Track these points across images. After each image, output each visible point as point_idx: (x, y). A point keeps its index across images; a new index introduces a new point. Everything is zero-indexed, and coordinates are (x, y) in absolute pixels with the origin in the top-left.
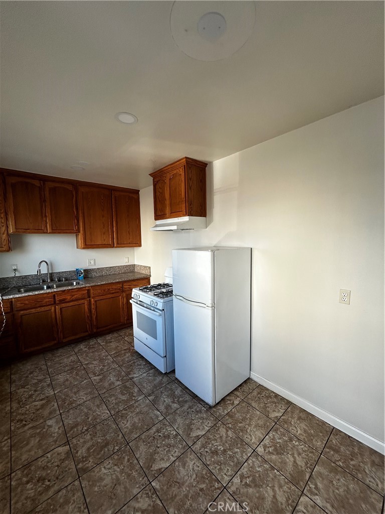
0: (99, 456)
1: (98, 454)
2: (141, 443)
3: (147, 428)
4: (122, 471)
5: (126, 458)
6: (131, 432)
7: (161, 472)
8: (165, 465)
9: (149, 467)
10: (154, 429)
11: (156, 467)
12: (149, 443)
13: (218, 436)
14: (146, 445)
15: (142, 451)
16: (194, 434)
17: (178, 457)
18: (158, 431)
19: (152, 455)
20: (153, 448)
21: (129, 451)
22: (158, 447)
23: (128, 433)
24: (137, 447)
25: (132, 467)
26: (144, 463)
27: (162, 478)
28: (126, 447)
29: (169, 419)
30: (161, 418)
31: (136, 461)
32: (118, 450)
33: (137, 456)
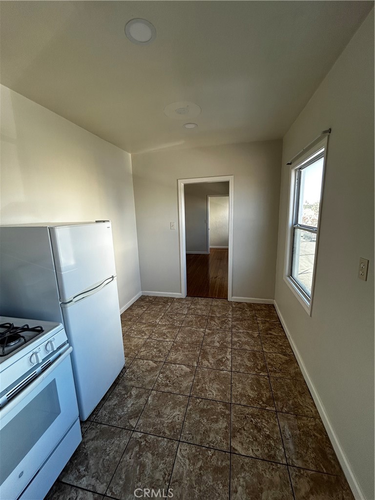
0: (212, 406)
1: (212, 408)
2: (183, 388)
3: (170, 395)
4: (205, 383)
5: (198, 388)
6: (181, 403)
7: (188, 366)
8: (184, 367)
9: (191, 372)
10: (166, 389)
11: (188, 370)
12: (179, 384)
13: (148, 354)
14: (181, 384)
15: (186, 383)
16: (155, 365)
17: (175, 364)
18: (167, 385)
19: (184, 376)
20: (180, 379)
21: (193, 390)
22: (177, 376)
23: (183, 404)
24: (187, 388)
25: (199, 381)
26: (192, 376)
27: (191, 364)
28: (193, 395)
29: (151, 386)
30: (154, 392)
31: (195, 381)
32: (198, 398)
33: (191, 383)
